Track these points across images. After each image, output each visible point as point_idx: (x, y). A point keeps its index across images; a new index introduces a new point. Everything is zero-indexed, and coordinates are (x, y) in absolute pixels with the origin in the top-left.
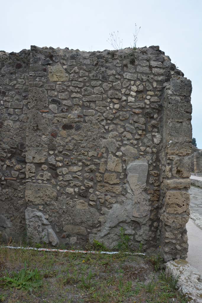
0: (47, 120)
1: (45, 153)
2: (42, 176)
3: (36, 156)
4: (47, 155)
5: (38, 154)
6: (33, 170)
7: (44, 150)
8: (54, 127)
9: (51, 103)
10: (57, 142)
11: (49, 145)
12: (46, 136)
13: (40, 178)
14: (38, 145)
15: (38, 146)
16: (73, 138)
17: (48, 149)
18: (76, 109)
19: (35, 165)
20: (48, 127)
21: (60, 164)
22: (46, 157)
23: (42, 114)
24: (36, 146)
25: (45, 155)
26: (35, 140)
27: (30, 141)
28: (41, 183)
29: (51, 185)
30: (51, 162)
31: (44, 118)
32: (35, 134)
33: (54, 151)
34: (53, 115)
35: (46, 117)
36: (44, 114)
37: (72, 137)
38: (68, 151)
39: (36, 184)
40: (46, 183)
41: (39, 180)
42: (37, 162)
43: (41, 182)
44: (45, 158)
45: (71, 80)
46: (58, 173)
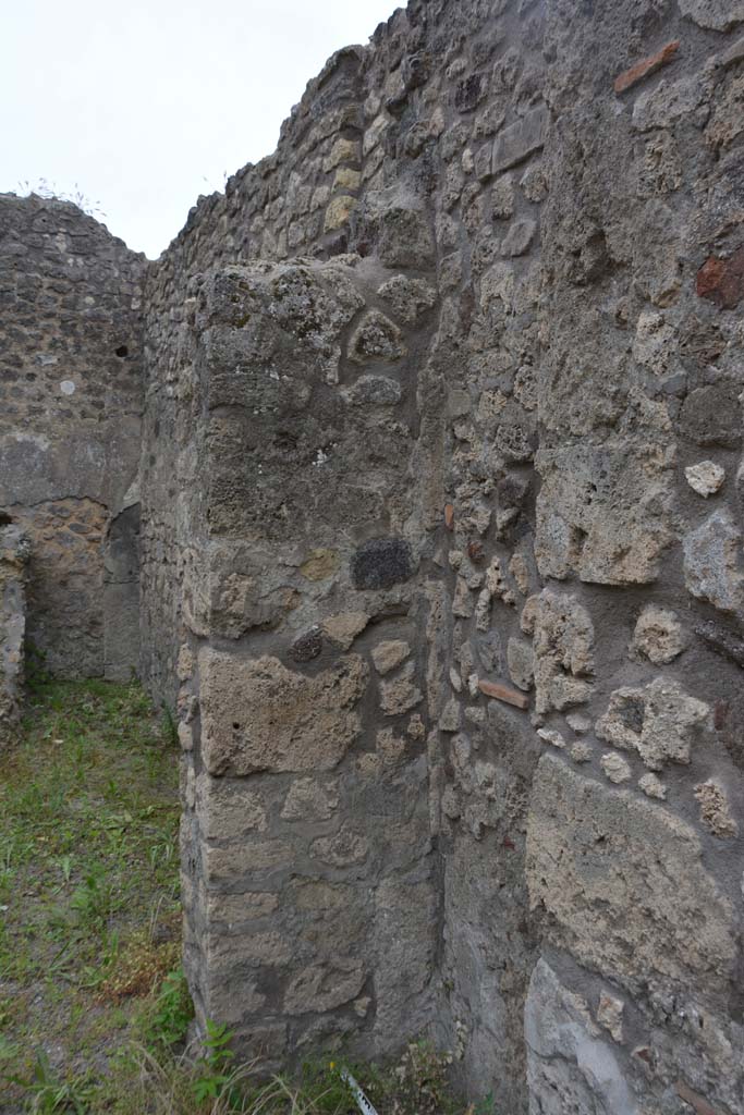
1: (654, 489)
2: (633, 713)
3: (593, 517)
4: (667, 504)
5: (602, 502)
6: (577, 652)
11: (683, 395)
13: (617, 730)
14: (609, 411)
15: (612, 424)
17: (672, 448)
19: (589, 607)
20: (674, 208)
22: (661, 528)
24: (596, 427)
25: (654, 511)
26: (587, 368)
27: (554, 388)
28: (624, 784)
29: (689, 831)
30: (703, 585)
32: (587, 316)
33: (730, 457)
39: (591, 783)
40: (653, 798)
41: (610, 745)
42: (599, 577)
43: (626, 773)
44: (655, 535)
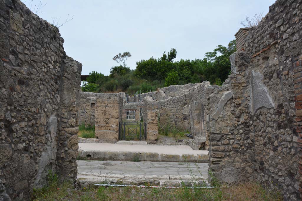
0: (7, 71)
7: (4, 105)
8: (12, 81)
9: (11, 52)
10: (13, 97)
12: (6, 89)
16: (24, 95)
18: (26, 66)
21: (15, 121)
23: (4, 64)
31: (5, 68)
34: (12, 67)
35: (7, 67)
36: (5, 64)
37: (24, 93)
38: (21, 107)
45: (25, 35)
46: (14, 130)
